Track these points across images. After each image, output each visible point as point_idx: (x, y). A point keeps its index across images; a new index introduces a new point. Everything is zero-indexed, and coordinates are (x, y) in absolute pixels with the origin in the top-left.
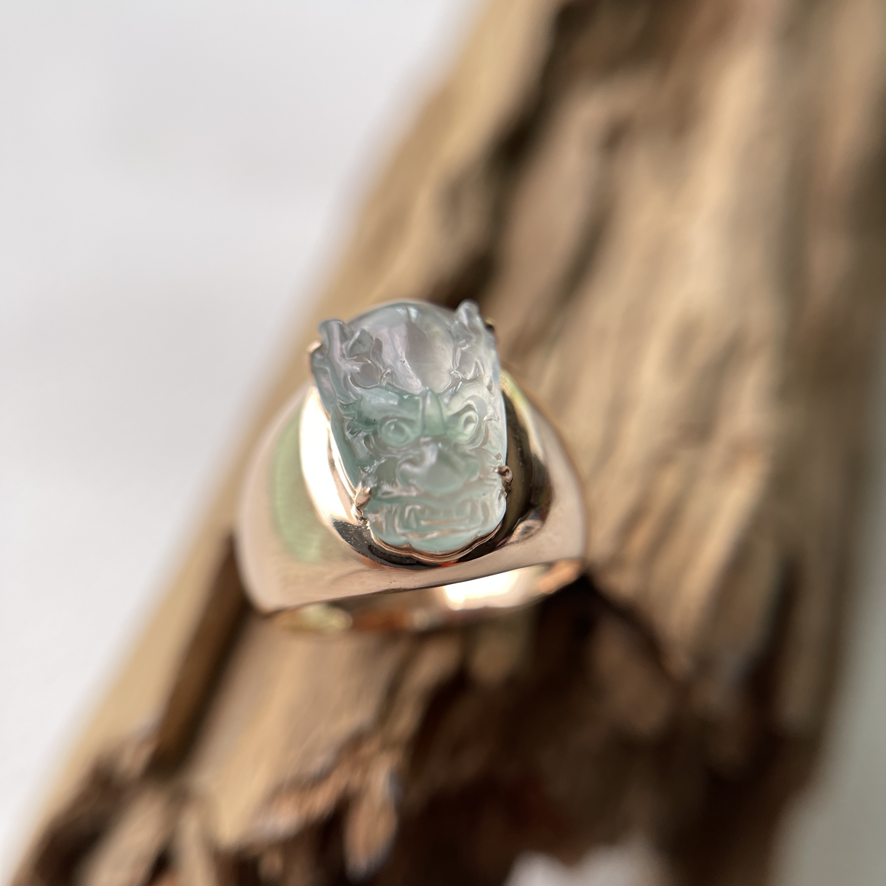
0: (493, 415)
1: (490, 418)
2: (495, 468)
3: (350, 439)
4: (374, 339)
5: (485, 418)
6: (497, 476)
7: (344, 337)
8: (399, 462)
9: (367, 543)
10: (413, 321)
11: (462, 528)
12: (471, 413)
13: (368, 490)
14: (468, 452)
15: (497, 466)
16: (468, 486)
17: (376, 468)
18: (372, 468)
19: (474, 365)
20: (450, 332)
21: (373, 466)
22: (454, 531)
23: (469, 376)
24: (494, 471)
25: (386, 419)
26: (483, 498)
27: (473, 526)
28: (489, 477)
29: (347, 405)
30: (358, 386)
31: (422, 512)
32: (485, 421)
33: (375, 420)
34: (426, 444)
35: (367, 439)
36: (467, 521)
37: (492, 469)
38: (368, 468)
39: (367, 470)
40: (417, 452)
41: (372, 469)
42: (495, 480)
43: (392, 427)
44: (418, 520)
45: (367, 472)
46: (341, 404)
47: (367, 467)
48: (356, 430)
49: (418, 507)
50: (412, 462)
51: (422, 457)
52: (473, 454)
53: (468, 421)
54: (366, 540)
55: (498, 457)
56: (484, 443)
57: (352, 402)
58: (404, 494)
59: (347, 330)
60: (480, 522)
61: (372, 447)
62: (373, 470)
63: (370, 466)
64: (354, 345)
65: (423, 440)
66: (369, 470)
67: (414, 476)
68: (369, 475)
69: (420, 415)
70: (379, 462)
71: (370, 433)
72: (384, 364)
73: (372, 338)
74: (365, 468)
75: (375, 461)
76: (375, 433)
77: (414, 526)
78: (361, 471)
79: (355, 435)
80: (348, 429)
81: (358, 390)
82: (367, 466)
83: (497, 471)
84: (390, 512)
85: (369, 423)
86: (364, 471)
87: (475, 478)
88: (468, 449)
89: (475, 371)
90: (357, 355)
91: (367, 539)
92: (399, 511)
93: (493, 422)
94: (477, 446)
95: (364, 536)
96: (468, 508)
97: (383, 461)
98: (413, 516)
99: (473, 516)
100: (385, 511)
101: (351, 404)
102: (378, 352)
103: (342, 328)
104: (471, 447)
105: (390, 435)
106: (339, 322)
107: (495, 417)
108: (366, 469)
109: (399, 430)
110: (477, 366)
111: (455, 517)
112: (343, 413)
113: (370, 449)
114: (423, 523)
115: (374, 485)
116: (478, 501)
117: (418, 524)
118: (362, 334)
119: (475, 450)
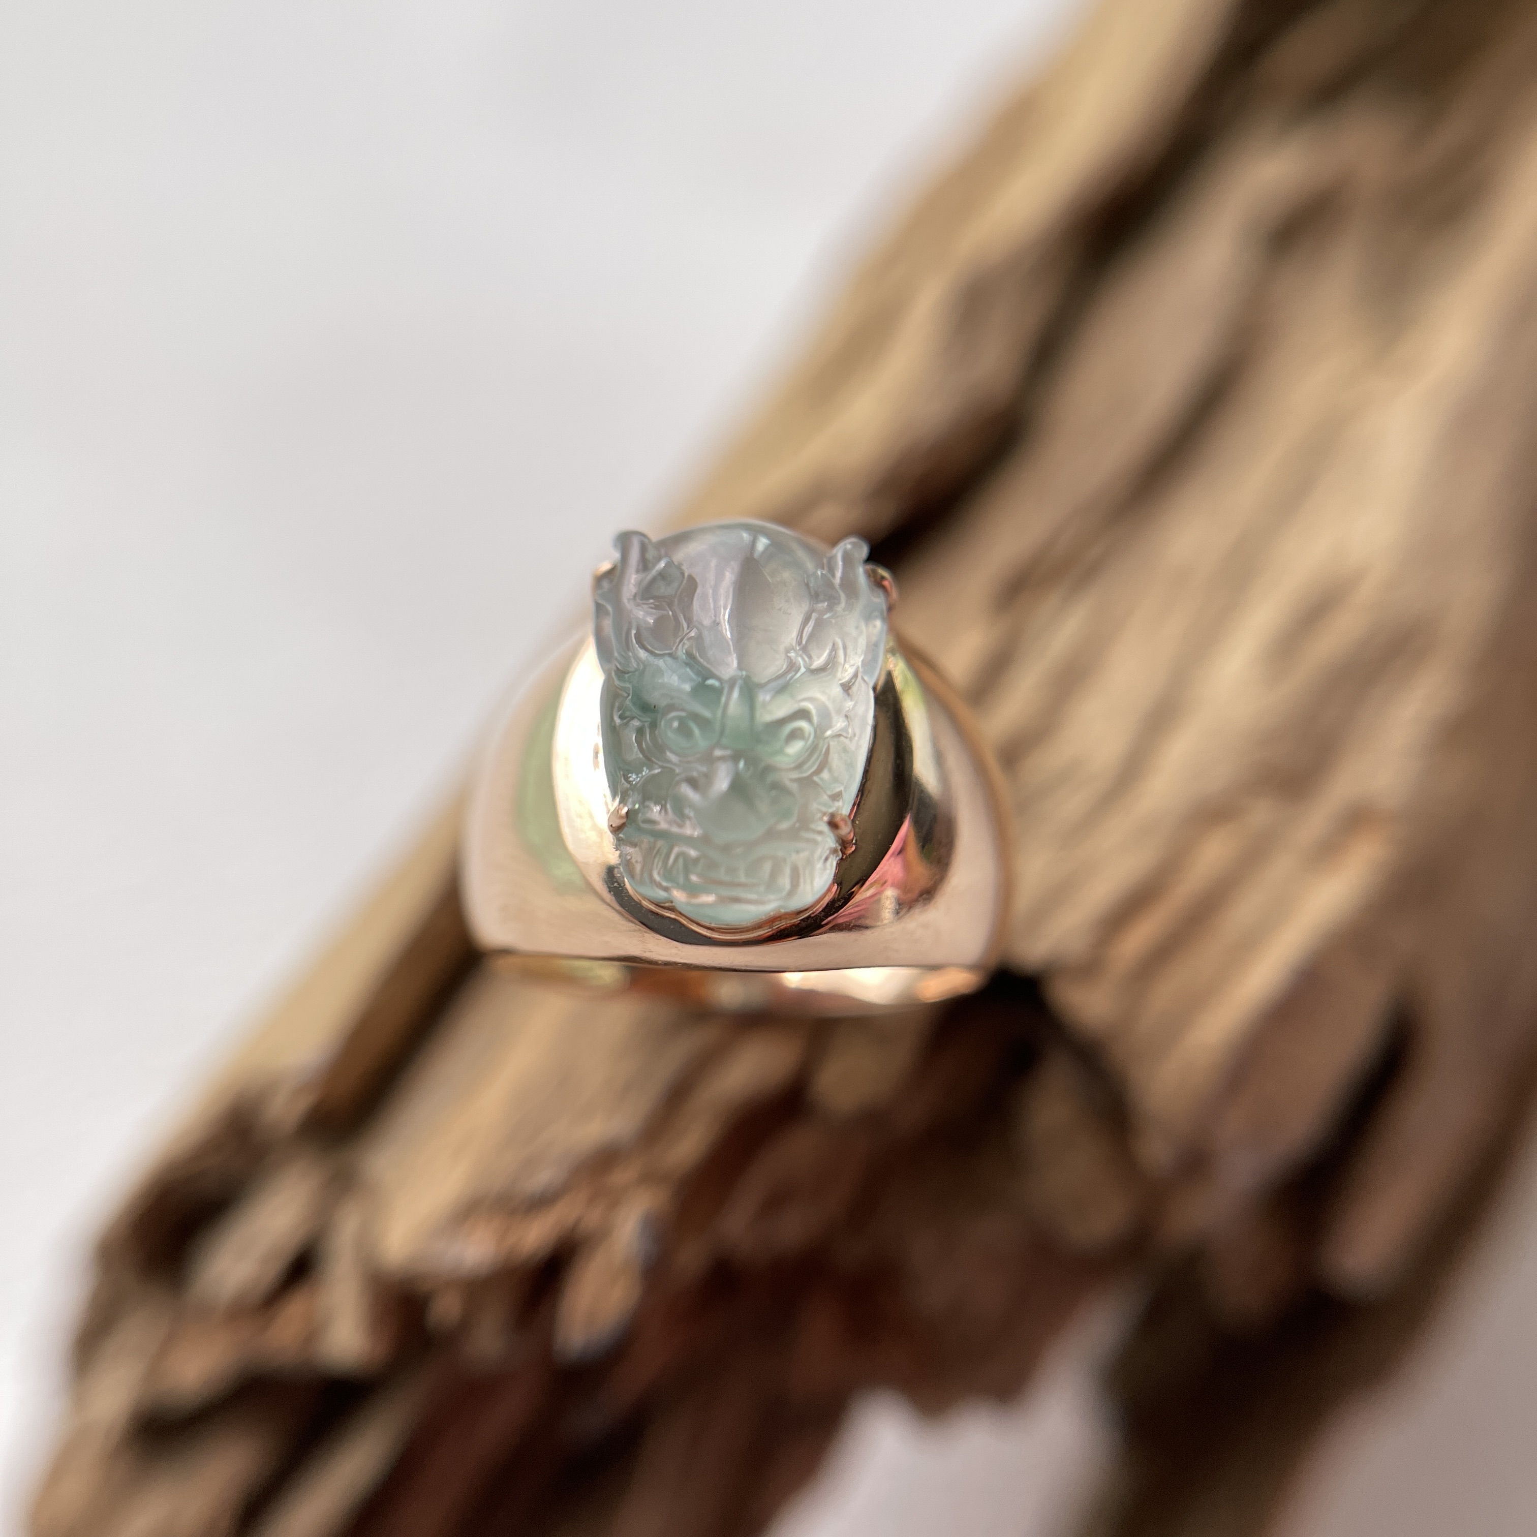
0: (845, 729)
1: (838, 733)
2: (824, 814)
3: (617, 724)
4: (686, 575)
5: (829, 733)
6: (825, 828)
7: (645, 565)
8: (677, 778)
9: (618, 886)
10: (756, 555)
11: (753, 896)
12: (803, 724)
13: (625, 810)
14: (788, 783)
15: (831, 810)
16: (771, 834)
17: (643, 779)
18: (639, 777)
19: (830, 647)
20: (807, 585)
21: (640, 775)
22: (737, 900)
23: (818, 662)
24: (821, 819)
25: (671, 708)
26: (794, 857)
27: (772, 897)
28: (812, 826)
29: (624, 673)
30: (643, 647)
31: (696, 861)
32: (827, 738)
33: (655, 707)
34: (722, 759)
35: (640, 732)
36: (762, 889)
37: (819, 815)
38: (634, 776)
39: (631, 779)
40: (704, 769)
41: (638, 779)
42: (820, 833)
43: (676, 724)
44: (687, 871)
45: (629, 782)
46: (617, 668)
47: (632, 775)
48: (628, 714)
49: (693, 853)
50: (693, 783)
51: (709, 777)
52: (794, 787)
53: (795, 735)
54: (617, 882)
55: (836, 797)
56: (818, 771)
57: (631, 669)
58: (675, 829)
59: (651, 554)
60: (784, 893)
61: (644, 746)
62: (639, 781)
63: (637, 775)
64: (654, 580)
65: (718, 753)
66: (634, 780)
67: (692, 806)
68: (633, 788)
69: (719, 713)
70: (649, 771)
71: (647, 725)
72: (689, 621)
73: (683, 574)
74: (630, 775)
75: (645, 769)
76: (654, 725)
77: (681, 880)
78: (622, 779)
79: (625, 721)
80: (619, 709)
81: (642, 654)
82: (632, 773)
83: (826, 819)
84: (651, 849)
85: (647, 708)
86: (626, 779)
87: (784, 825)
88: (788, 778)
89: (830, 655)
90: (654, 597)
91: (619, 881)
92: (665, 851)
93: (842, 739)
94: (805, 775)
95: (615, 875)
96: (767, 867)
97: (656, 771)
98: (681, 861)
99: (771, 884)
100: (645, 846)
101: (628, 673)
102: (686, 600)
103: (643, 549)
104: (795, 775)
105: (670, 734)
106: (643, 538)
107: (848, 733)
108: (630, 777)
109: (684, 731)
110: (834, 648)
111: (742, 879)
112: (617, 682)
113: (641, 750)
114: (694, 878)
115: (635, 805)
116: (785, 860)
117: (687, 878)
118: (669, 564)
119: (799, 780)
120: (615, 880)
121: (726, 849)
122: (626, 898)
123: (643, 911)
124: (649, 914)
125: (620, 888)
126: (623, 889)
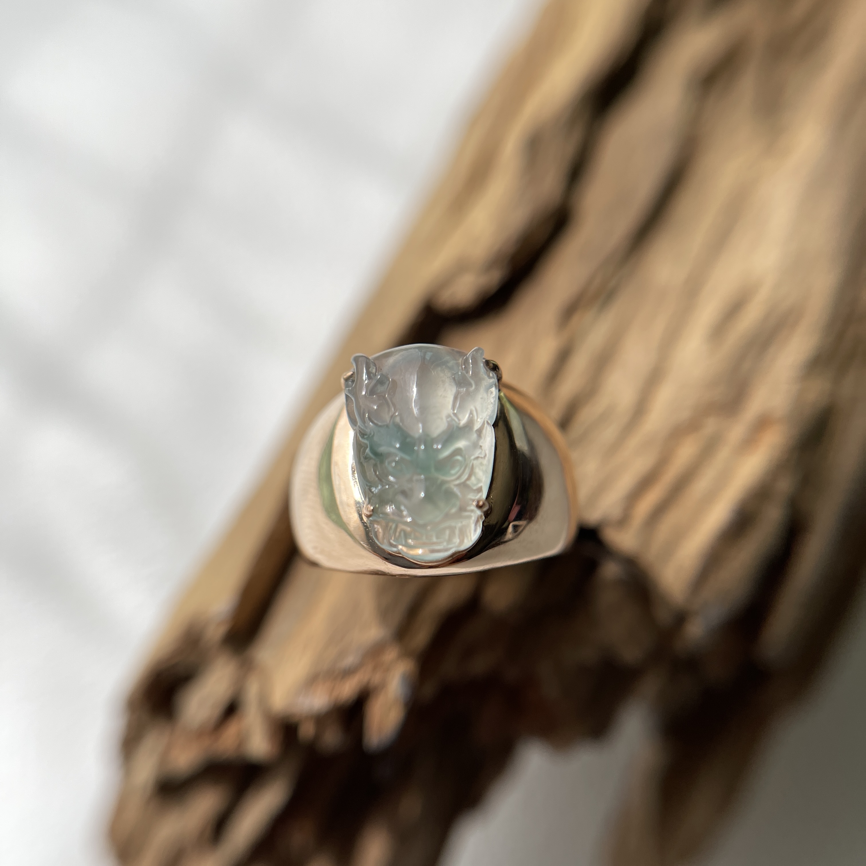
0: (481, 454)
1: (477, 457)
2: (473, 501)
4: (391, 380)
5: (473, 457)
6: (475, 509)
10: (426, 362)
11: (441, 548)
12: (458, 457)
13: (372, 507)
14: (453, 488)
16: (448, 516)
19: (469, 412)
20: (454, 379)
21: (377, 488)
22: (434, 551)
23: (464, 422)
25: (390, 455)
26: (460, 525)
27: (451, 546)
28: (468, 508)
29: (364, 434)
30: (372, 421)
31: (410, 533)
32: (471, 461)
33: (381, 454)
35: (375, 465)
36: (445, 544)
37: (471, 503)
38: (374, 489)
39: (373, 491)
40: (409, 486)
41: (377, 491)
42: (472, 511)
43: (393, 464)
44: (406, 538)
46: (360, 431)
48: (368, 456)
49: (408, 529)
51: (412, 491)
52: (456, 489)
53: (455, 464)
55: (480, 490)
56: (469, 478)
57: (367, 433)
60: (457, 543)
61: (378, 473)
63: (376, 488)
64: (375, 384)
67: (405, 505)
68: (374, 495)
69: (415, 456)
70: (381, 487)
71: (378, 463)
73: (389, 380)
75: (379, 486)
76: (382, 463)
77: (404, 543)
78: (368, 490)
79: (367, 460)
80: (363, 453)
81: (372, 425)
82: (373, 487)
83: (475, 503)
84: (387, 526)
85: (376, 454)
86: (370, 490)
87: (452, 512)
88: (453, 486)
89: (469, 416)
90: (376, 394)
92: (394, 528)
93: (480, 459)
94: (462, 481)
96: (447, 532)
97: (385, 487)
98: (402, 534)
99: (450, 539)
100: (383, 524)
101: (366, 435)
102: (392, 394)
104: (457, 482)
105: (391, 468)
107: (482, 456)
108: (372, 489)
109: (398, 467)
110: (471, 413)
111: (434, 540)
112: (360, 439)
113: (377, 476)
114: (410, 541)
115: (376, 505)
116: (455, 527)
117: (406, 541)
118: (382, 375)
119: (458, 485)
120: (370, 538)
121: (424, 526)
122: (376, 547)
123: (386, 554)
124: (389, 555)
125: (373, 543)
126: (374, 543)
